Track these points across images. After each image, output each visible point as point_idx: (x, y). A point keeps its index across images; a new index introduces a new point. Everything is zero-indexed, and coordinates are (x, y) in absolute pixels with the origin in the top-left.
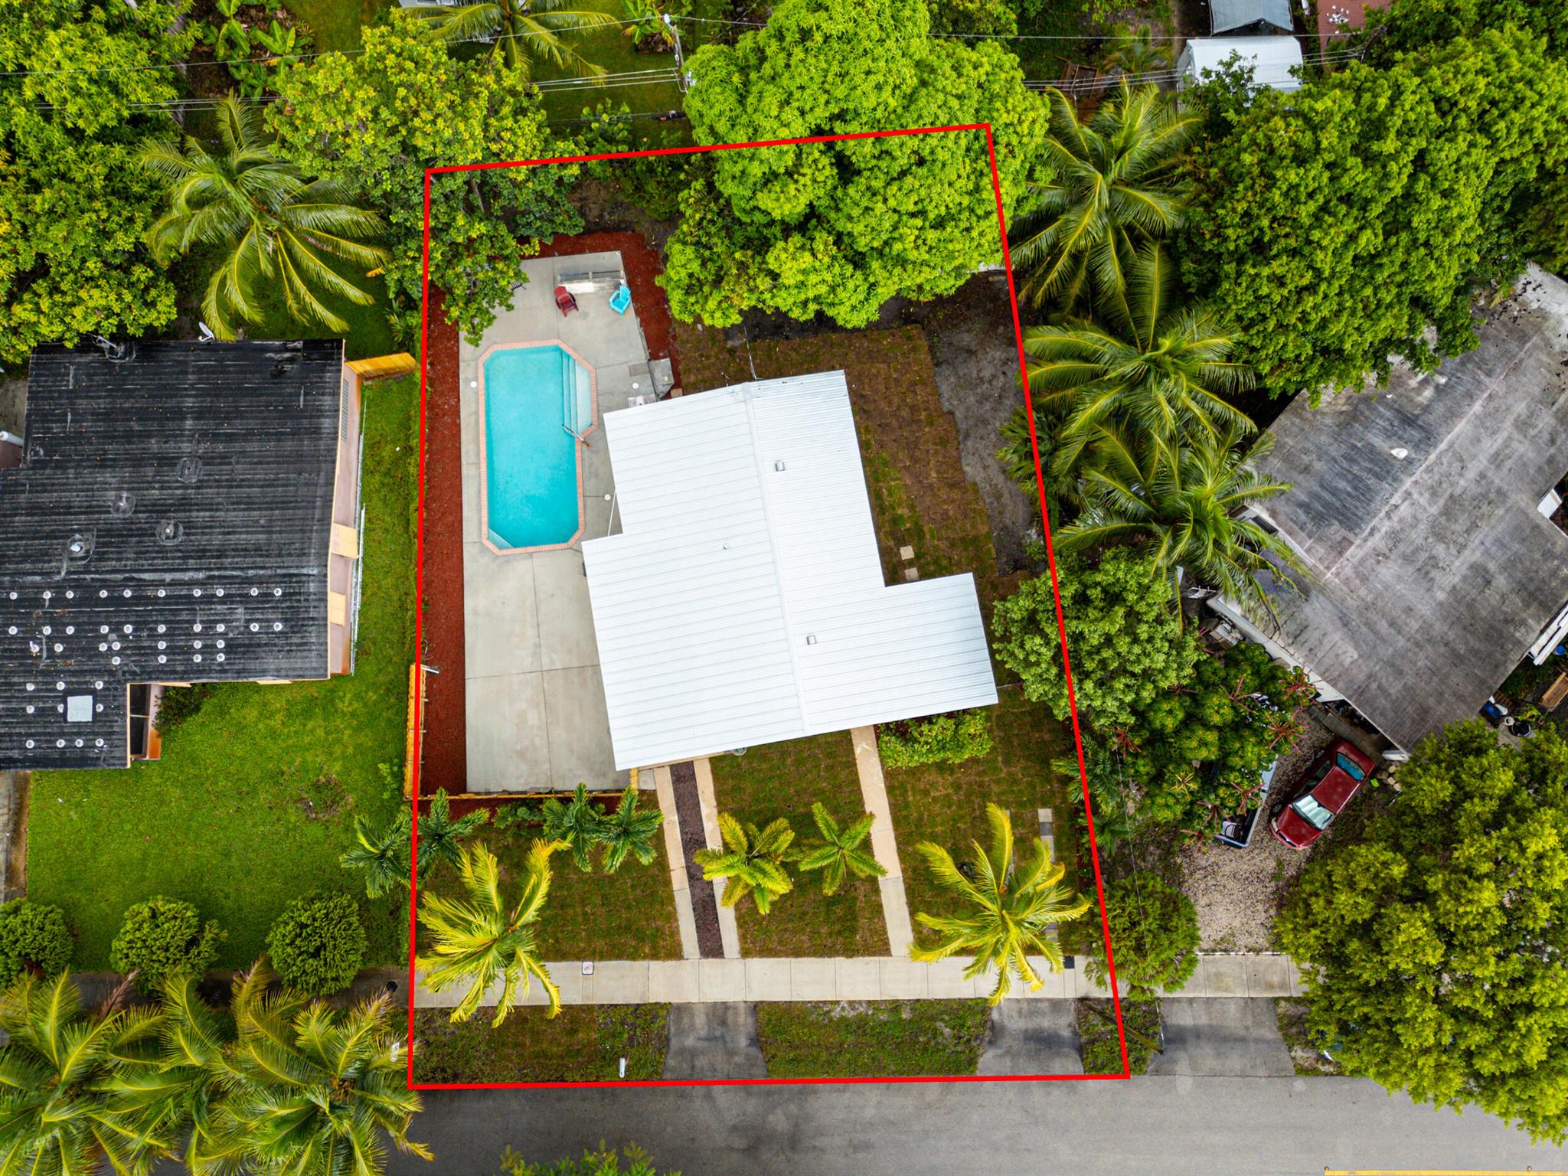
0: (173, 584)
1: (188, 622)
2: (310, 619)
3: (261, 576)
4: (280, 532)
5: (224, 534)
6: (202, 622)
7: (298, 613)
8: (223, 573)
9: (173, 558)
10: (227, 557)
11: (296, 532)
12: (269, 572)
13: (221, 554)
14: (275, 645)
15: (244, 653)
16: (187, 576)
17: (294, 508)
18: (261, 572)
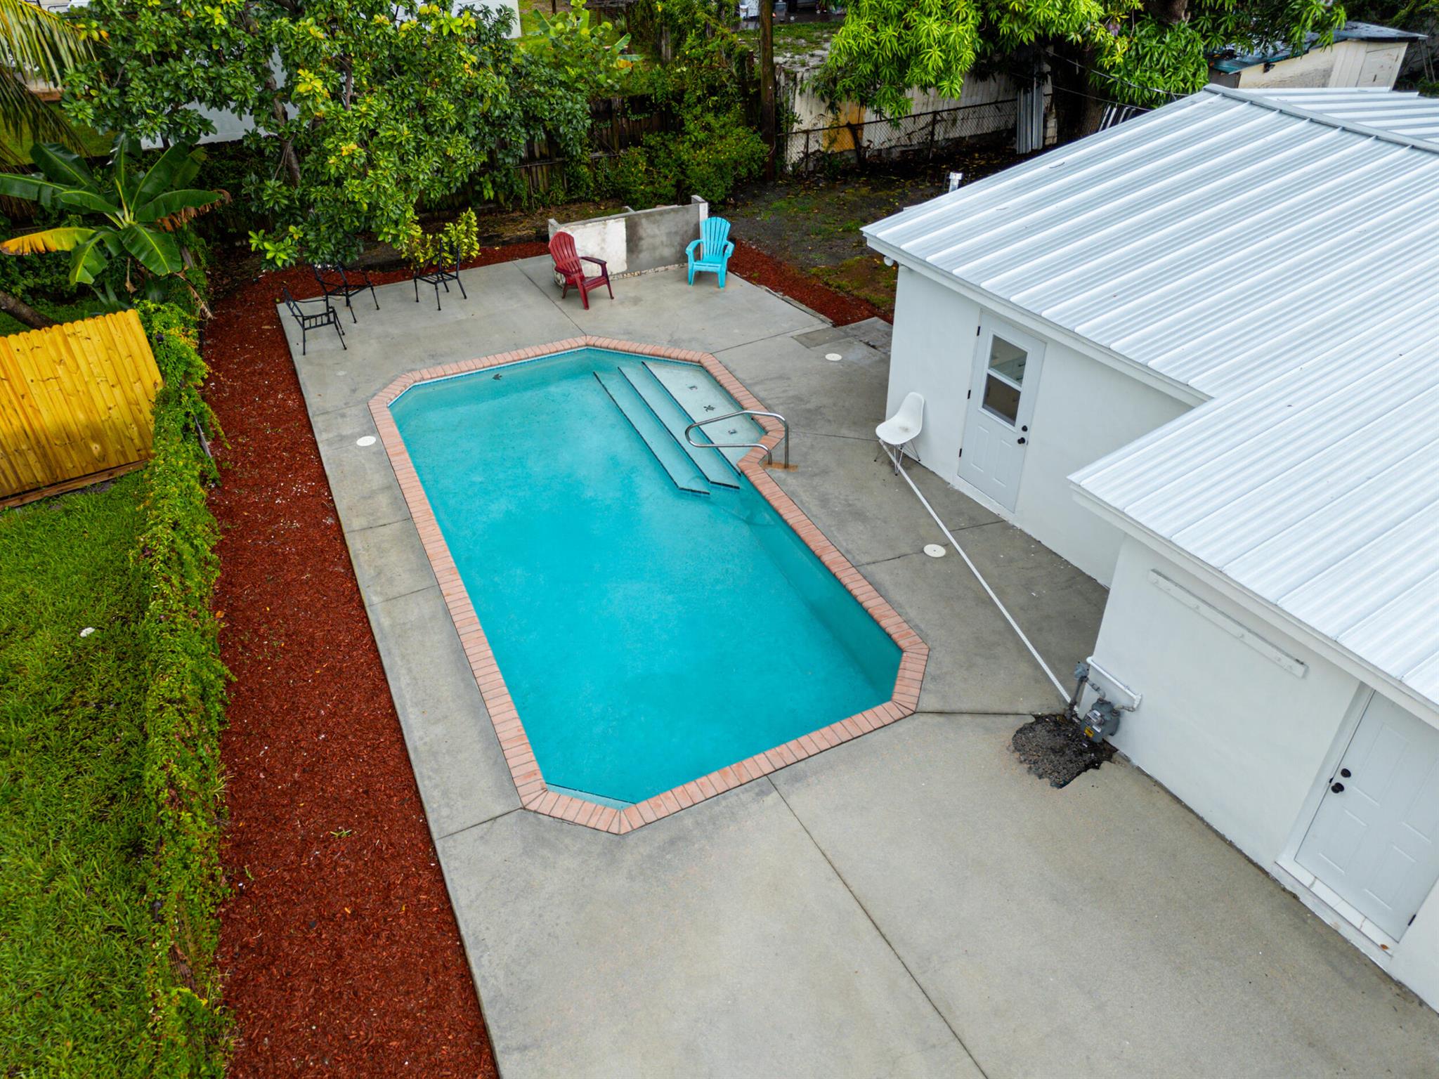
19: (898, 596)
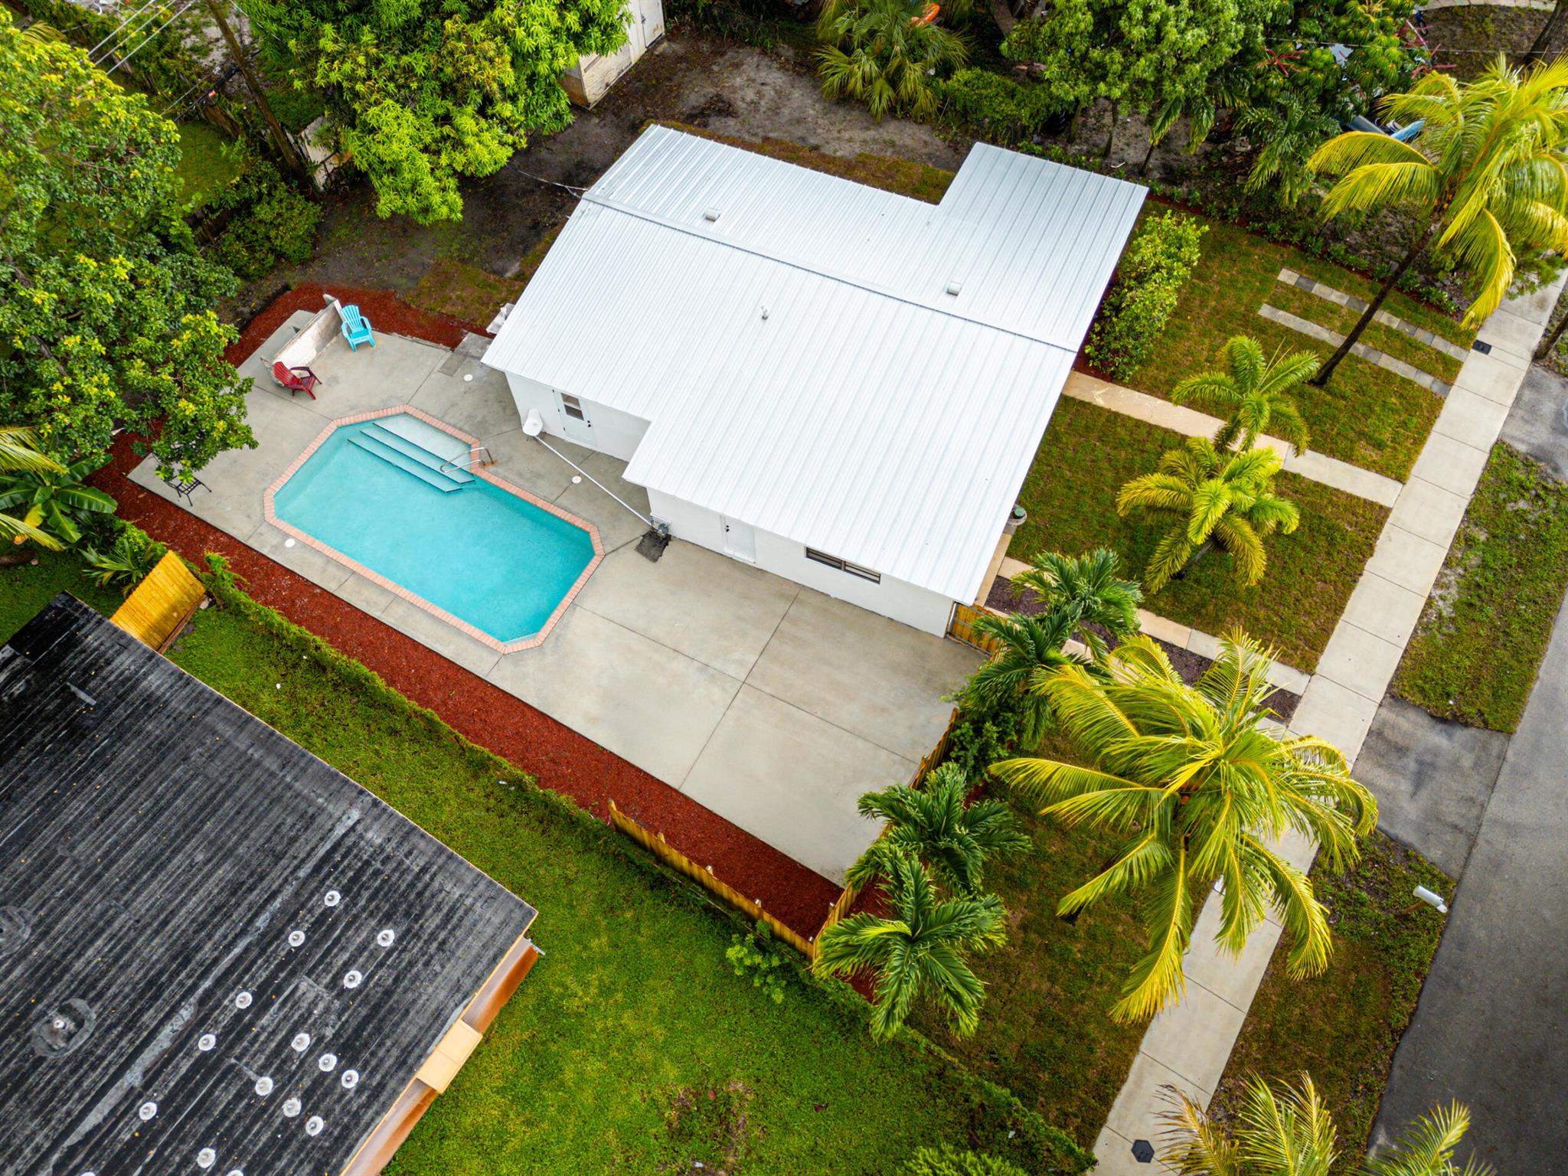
0: (151, 1077)
1: (239, 1097)
2: (417, 877)
3: (282, 910)
4: (245, 836)
5: (157, 932)
6: (260, 1074)
7: (393, 888)
8: (217, 972)
9: (113, 1045)
10: (198, 948)
11: (268, 811)
12: (288, 891)
13: (183, 955)
14: (411, 964)
15: (378, 1030)
16: (164, 1040)
17: (229, 795)
18: (277, 903)
19: (575, 509)
